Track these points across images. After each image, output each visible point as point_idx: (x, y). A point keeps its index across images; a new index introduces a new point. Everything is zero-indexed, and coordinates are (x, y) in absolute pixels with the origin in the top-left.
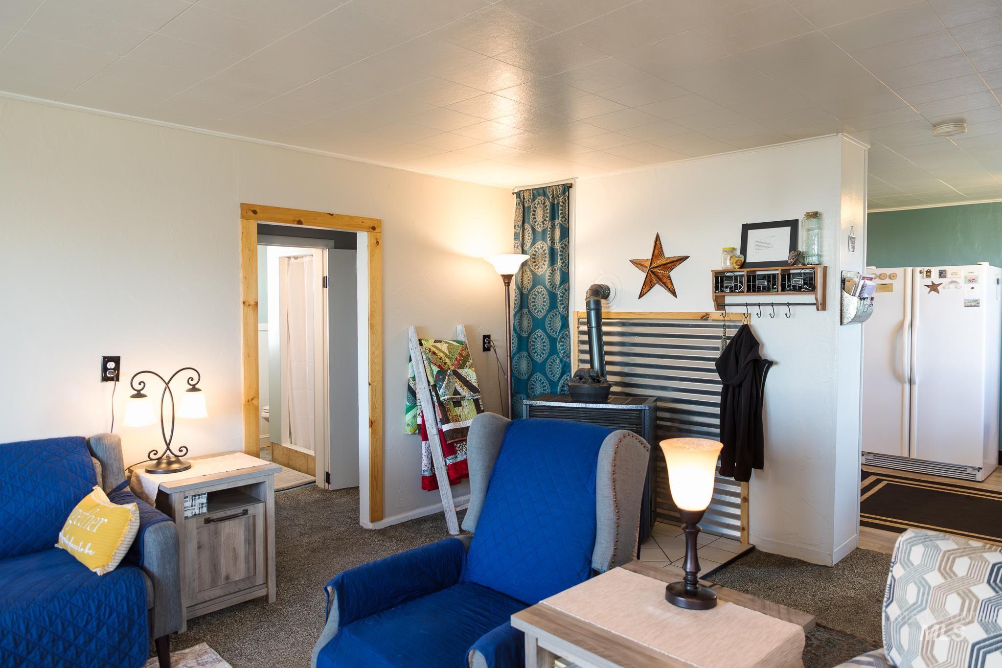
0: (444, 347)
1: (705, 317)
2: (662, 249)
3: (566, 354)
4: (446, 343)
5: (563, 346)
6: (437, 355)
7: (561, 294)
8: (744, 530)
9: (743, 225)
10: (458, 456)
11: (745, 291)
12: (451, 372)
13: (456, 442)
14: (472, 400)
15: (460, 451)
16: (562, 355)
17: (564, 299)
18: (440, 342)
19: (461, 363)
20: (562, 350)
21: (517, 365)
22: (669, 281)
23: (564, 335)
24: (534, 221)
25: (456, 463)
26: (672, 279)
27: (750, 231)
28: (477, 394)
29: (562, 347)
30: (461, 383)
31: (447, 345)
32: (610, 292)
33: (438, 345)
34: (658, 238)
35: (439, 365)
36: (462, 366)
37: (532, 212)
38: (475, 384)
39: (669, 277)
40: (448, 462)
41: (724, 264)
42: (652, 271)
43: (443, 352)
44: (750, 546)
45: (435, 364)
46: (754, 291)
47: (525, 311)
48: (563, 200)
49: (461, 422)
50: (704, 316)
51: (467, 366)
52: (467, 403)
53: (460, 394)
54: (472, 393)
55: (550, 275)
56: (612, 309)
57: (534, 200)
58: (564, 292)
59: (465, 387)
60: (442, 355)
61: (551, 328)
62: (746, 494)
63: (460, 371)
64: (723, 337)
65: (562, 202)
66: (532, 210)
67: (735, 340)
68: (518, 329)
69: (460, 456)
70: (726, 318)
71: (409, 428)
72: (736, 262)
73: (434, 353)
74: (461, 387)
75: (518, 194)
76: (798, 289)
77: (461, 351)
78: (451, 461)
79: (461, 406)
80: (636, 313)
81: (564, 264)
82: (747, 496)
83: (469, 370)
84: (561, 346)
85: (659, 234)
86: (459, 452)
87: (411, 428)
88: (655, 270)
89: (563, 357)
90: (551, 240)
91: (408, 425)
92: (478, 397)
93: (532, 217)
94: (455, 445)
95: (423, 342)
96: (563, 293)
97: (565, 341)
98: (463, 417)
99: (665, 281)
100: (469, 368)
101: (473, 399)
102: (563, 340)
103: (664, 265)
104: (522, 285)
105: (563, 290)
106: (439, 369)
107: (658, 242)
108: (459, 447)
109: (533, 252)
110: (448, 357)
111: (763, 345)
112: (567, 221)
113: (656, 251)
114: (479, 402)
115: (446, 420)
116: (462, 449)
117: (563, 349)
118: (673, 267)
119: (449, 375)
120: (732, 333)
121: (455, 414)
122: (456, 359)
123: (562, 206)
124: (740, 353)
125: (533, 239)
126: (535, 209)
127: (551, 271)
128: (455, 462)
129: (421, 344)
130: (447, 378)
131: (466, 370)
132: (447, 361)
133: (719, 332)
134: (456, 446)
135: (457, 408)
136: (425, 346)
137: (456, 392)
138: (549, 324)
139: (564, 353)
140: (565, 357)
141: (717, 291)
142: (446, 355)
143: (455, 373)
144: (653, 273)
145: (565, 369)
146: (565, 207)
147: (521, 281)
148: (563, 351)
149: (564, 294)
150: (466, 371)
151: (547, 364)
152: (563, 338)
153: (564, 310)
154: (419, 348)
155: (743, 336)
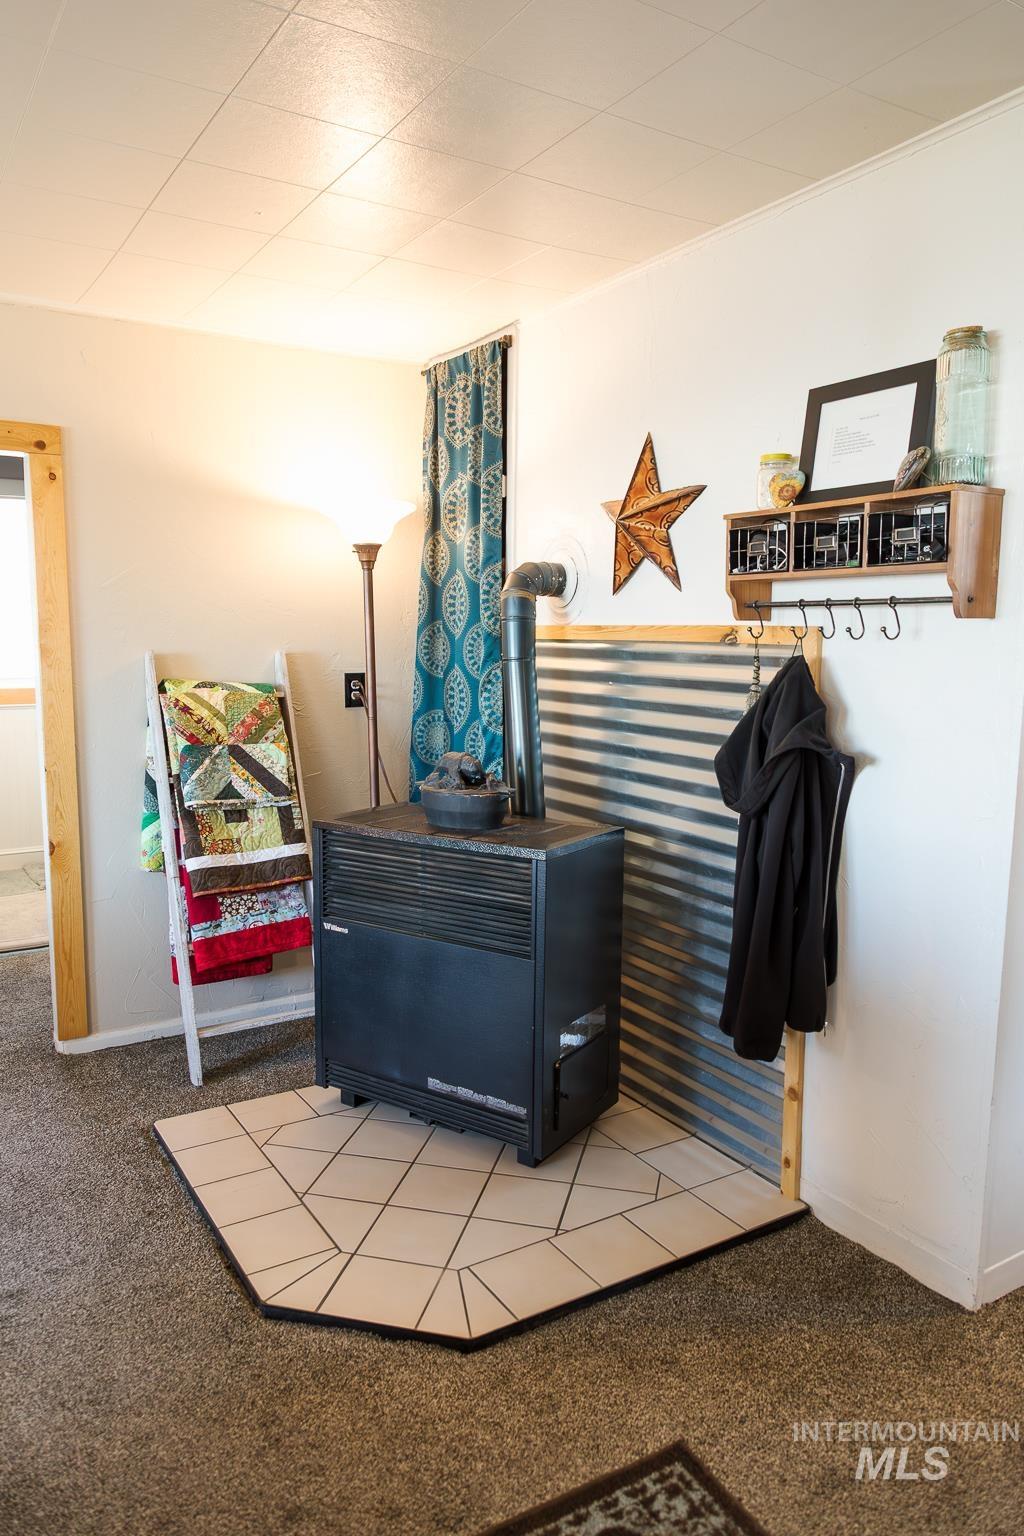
0: (216, 698)
1: (729, 637)
2: (656, 473)
3: (494, 717)
4: (225, 687)
5: (488, 699)
6: (191, 714)
7: (486, 588)
8: (789, 1167)
9: (810, 391)
10: (223, 924)
11: (791, 568)
12: (225, 750)
13: (223, 894)
14: (275, 809)
15: (230, 913)
16: (487, 718)
17: (491, 597)
18: (212, 685)
19: (254, 731)
20: (487, 708)
21: (421, 737)
22: (665, 549)
23: (491, 676)
24: (451, 429)
25: (215, 939)
26: (673, 544)
27: (825, 407)
28: (283, 798)
29: (487, 703)
30: (247, 773)
31: (226, 692)
32: (565, 580)
33: (204, 693)
34: (649, 446)
35: (192, 735)
36: (254, 738)
37: (448, 410)
38: (283, 778)
39: (667, 542)
40: (196, 936)
41: (758, 497)
42: (624, 526)
43: (210, 708)
44: (799, 1207)
45: (182, 733)
46: (809, 564)
47: (439, 624)
48: (491, 375)
49: (238, 854)
50: (728, 635)
51: (266, 739)
52: (261, 814)
53: (239, 796)
54: (270, 795)
55: (470, 545)
56: (571, 620)
57: (452, 384)
58: (492, 581)
59: (255, 782)
60: (205, 713)
61: (473, 661)
62: (795, 1079)
63: (248, 748)
64: (753, 688)
65: (490, 380)
66: (447, 405)
67: (768, 699)
68: (423, 663)
69: (230, 924)
70: (761, 641)
71: (146, 858)
72: (781, 490)
73: (186, 709)
74: (246, 780)
75: (427, 373)
76: (908, 557)
77: (260, 705)
78: (200, 934)
79: (247, 819)
80: (606, 627)
81: (492, 520)
82: (796, 1087)
83: (273, 746)
84: (485, 699)
85: (652, 434)
86: (227, 915)
87: (151, 859)
88: (632, 523)
89: (490, 724)
90: (472, 467)
91: (145, 853)
92: (289, 803)
93: (448, 420)
94: (220, 900)
95: (166, 685)
96: (488, 583)
97: (493, 689)
98: (246, 843)
99: (653, 550)
100: (273, 742)
101: (279, 808)
102: (489, 687)
103: (649, 510)
104: (433, 569)
105: (490, 579)
106: (189, 743)
107: (648, 456)
108: (230, 905)
109: (451, 498)
110: (222, 719)
111: (845, 712)
112: (499, 423)
113: (640, 478)
114: (292, 814)
115: (197, 850)
116: (237, 910)
117: (490, 707)
118: (673, 515)
119: (217, 756)
120: (768, 675)
121: (225, 836)
122: (243, 722)
123: (489, 390)
124: (770, 728)
125: (451, 469)
126: (454, 404)
127: (472, 537)
128: (210, 935)
129: (162, 689)
130: (207, 761)
131: (263, 746)
132: (219, 726)
133: (744, 675)
134: (222, 904)
135: (234, 824)
136: (169, 693)
137: (229, 792)
138: (470, 652)
139: (490, 715)
140: (494, 725)
141: (735, 571)
142: (217, 714)
143: (237, 753)
144: (627, 529)
145: (493, 750)
146: (495, 392)
147: (430, 560)
148: (489, 711)
149: (491, 586)
150: (263, 748)
151: (467, 738)
152: (490, 682)
153: (491, 622)
154: (156, 699)
155: (783, 686)
